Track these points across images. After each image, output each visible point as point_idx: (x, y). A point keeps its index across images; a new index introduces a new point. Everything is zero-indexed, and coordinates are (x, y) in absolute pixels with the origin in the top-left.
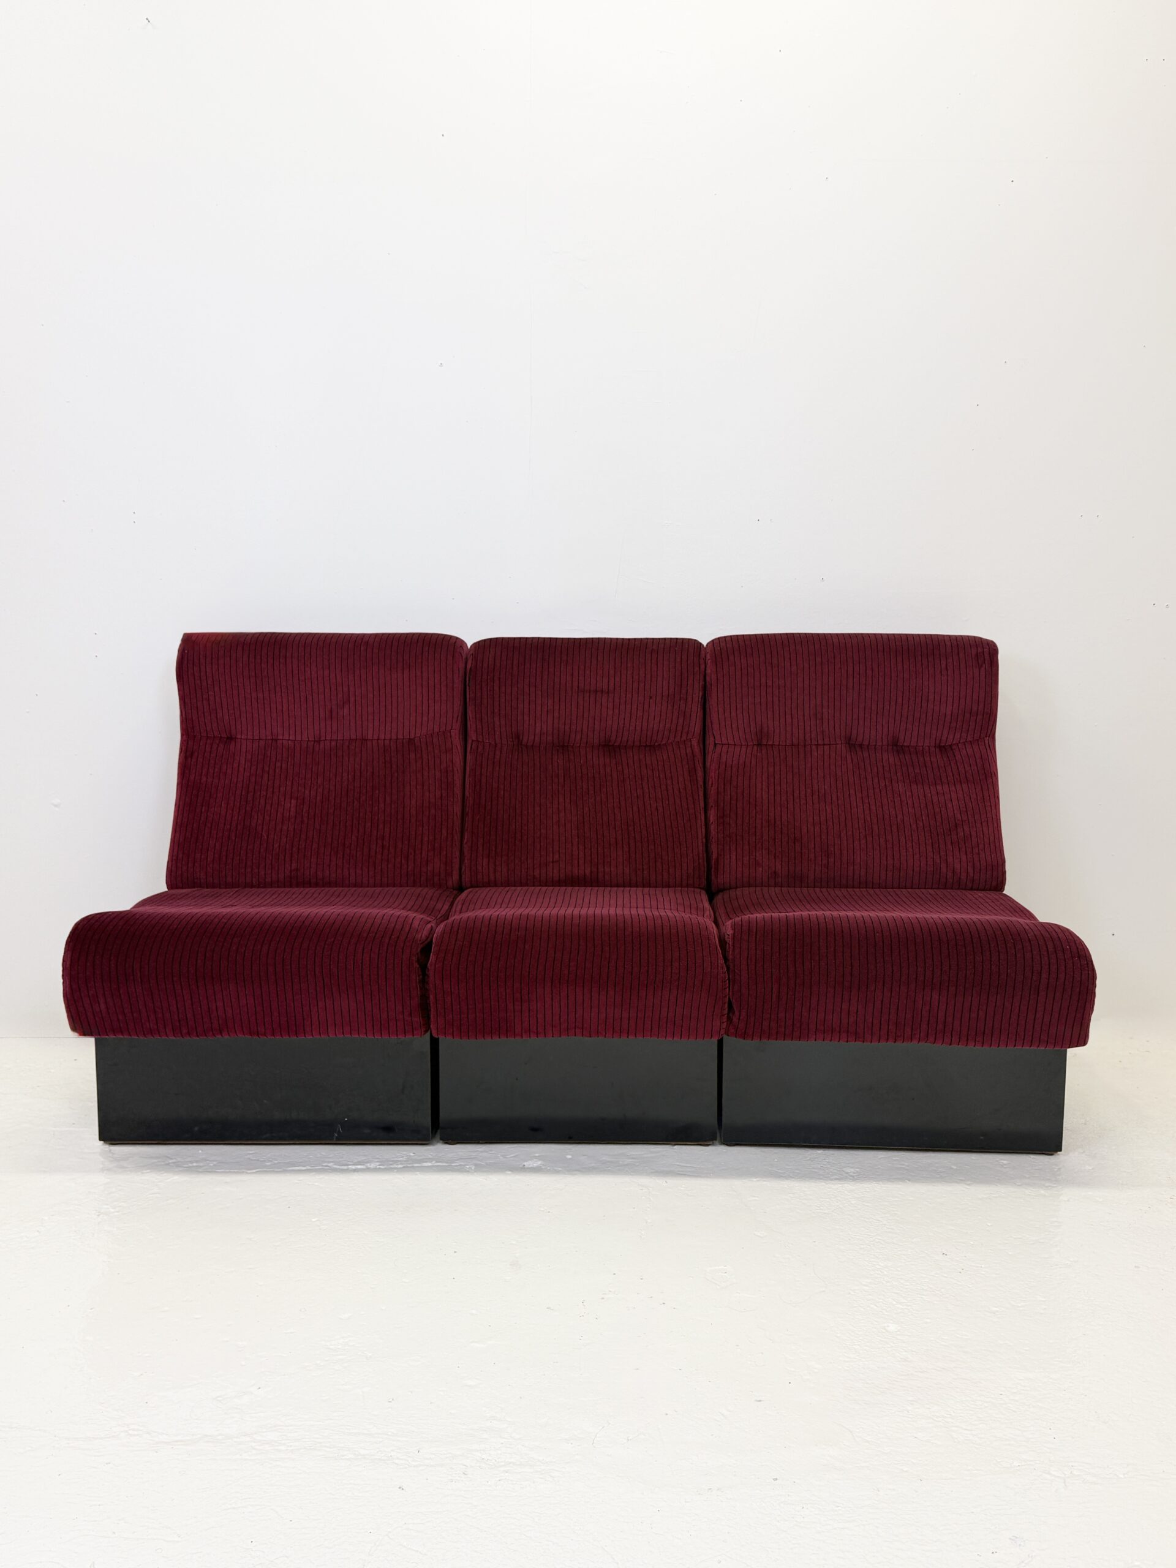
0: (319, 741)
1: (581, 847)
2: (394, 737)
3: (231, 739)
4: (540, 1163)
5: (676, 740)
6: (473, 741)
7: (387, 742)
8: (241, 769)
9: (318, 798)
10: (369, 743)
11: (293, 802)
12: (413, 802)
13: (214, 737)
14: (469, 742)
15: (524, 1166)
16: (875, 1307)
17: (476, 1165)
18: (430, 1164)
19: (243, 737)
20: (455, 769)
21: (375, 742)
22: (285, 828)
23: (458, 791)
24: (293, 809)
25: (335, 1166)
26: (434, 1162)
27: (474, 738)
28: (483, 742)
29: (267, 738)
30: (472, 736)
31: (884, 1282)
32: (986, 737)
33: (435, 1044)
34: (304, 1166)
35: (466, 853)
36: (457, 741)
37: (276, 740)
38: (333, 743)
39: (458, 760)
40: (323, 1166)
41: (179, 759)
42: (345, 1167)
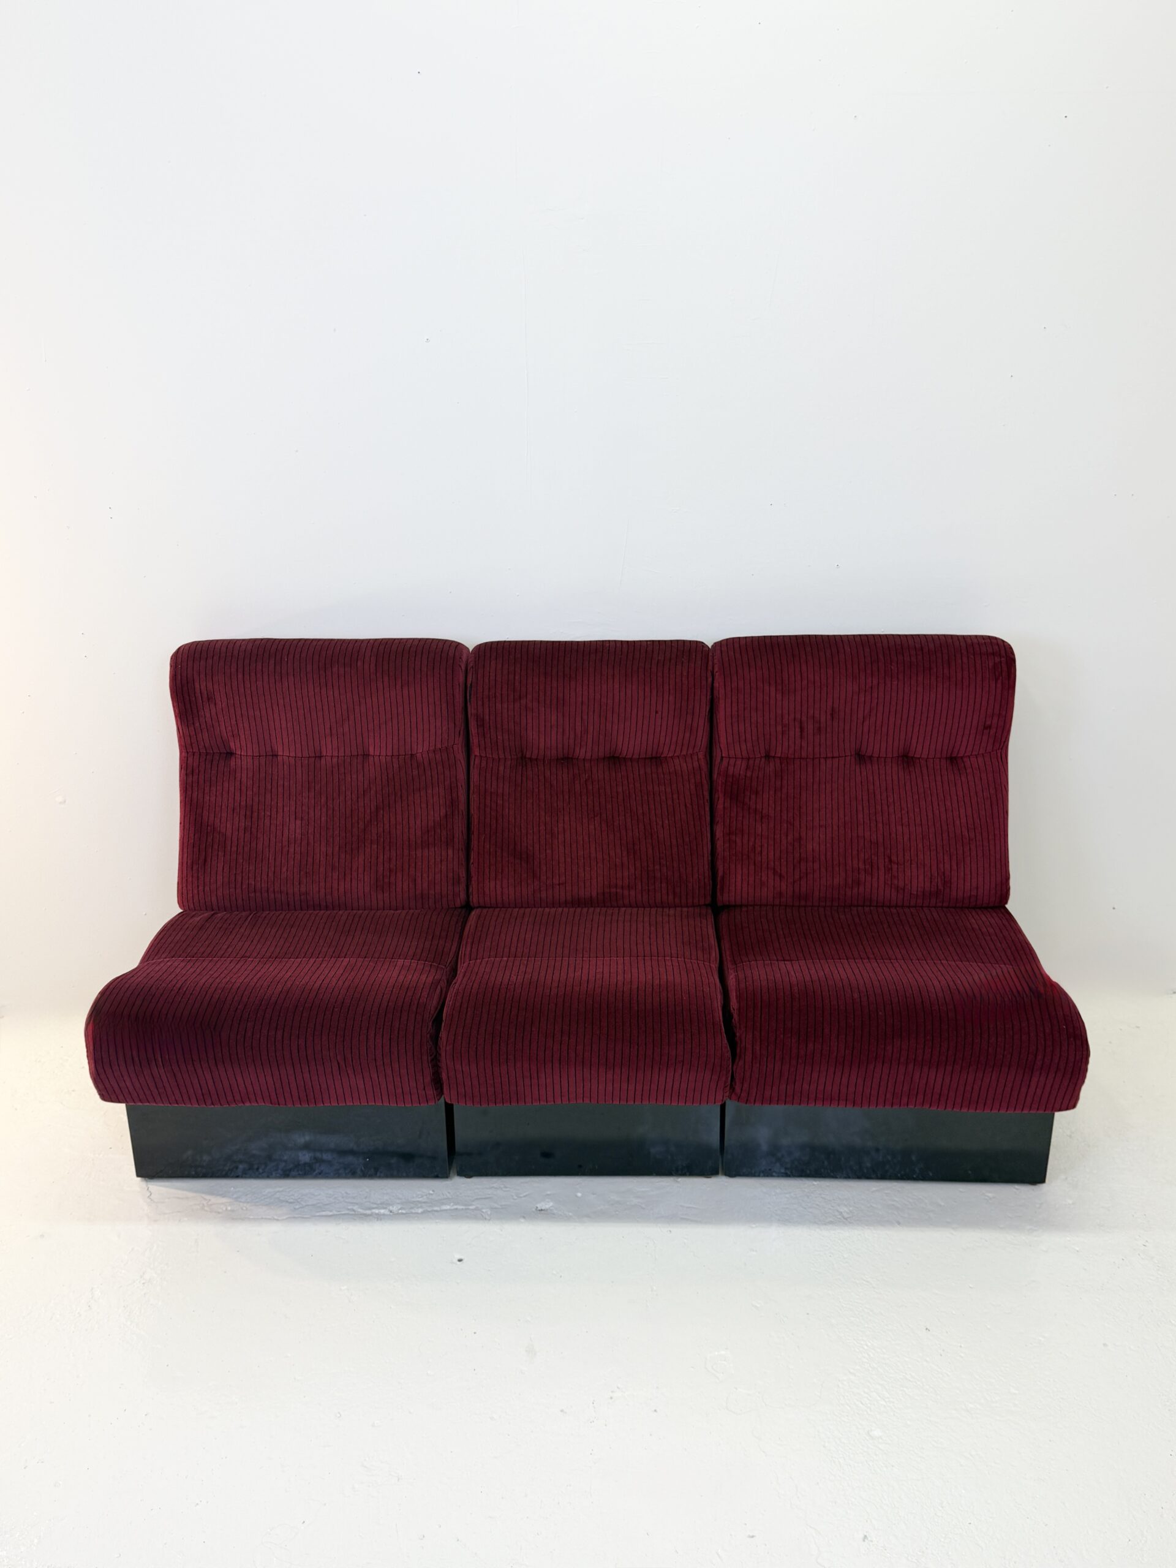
0: (320, 757)
1: (587, 869)
2: (396, 753)
3: (230, 754)
4: (551, 1204)
5: (682, 754)
6: (475, 756)
7: (389, 759)
8: (244, 788)
9: (323, 819)
10: (371, 759)
11: (298, 822)
12: (418, 822)
13: (214, 753)
14: (473, 757)
15: (537, 1207)
16: (861, 1405)
17: (492, 1208)
18: (448, 1207)
19: (242, 754)
20: (459, 785)
21: (376, 758)
22: (292, 850)
23: (462, 807)
24: (298, 831)
25: (360, 1210)
26: (452, 1204)
27: (477, 753)
28: (486, 756)
29: (268, 754)
30: (476, 751)
31: (870, 1369)
32: (999, 749)
33: (449, 1109)
34: (331, 1211)
35: (473, 874)
36: (461, 756)
37: (277, 756)
38: (335, 760)
39: (462, 776)
40: (348, 1209)
41: (180, 776)
42: (368, 1212)
